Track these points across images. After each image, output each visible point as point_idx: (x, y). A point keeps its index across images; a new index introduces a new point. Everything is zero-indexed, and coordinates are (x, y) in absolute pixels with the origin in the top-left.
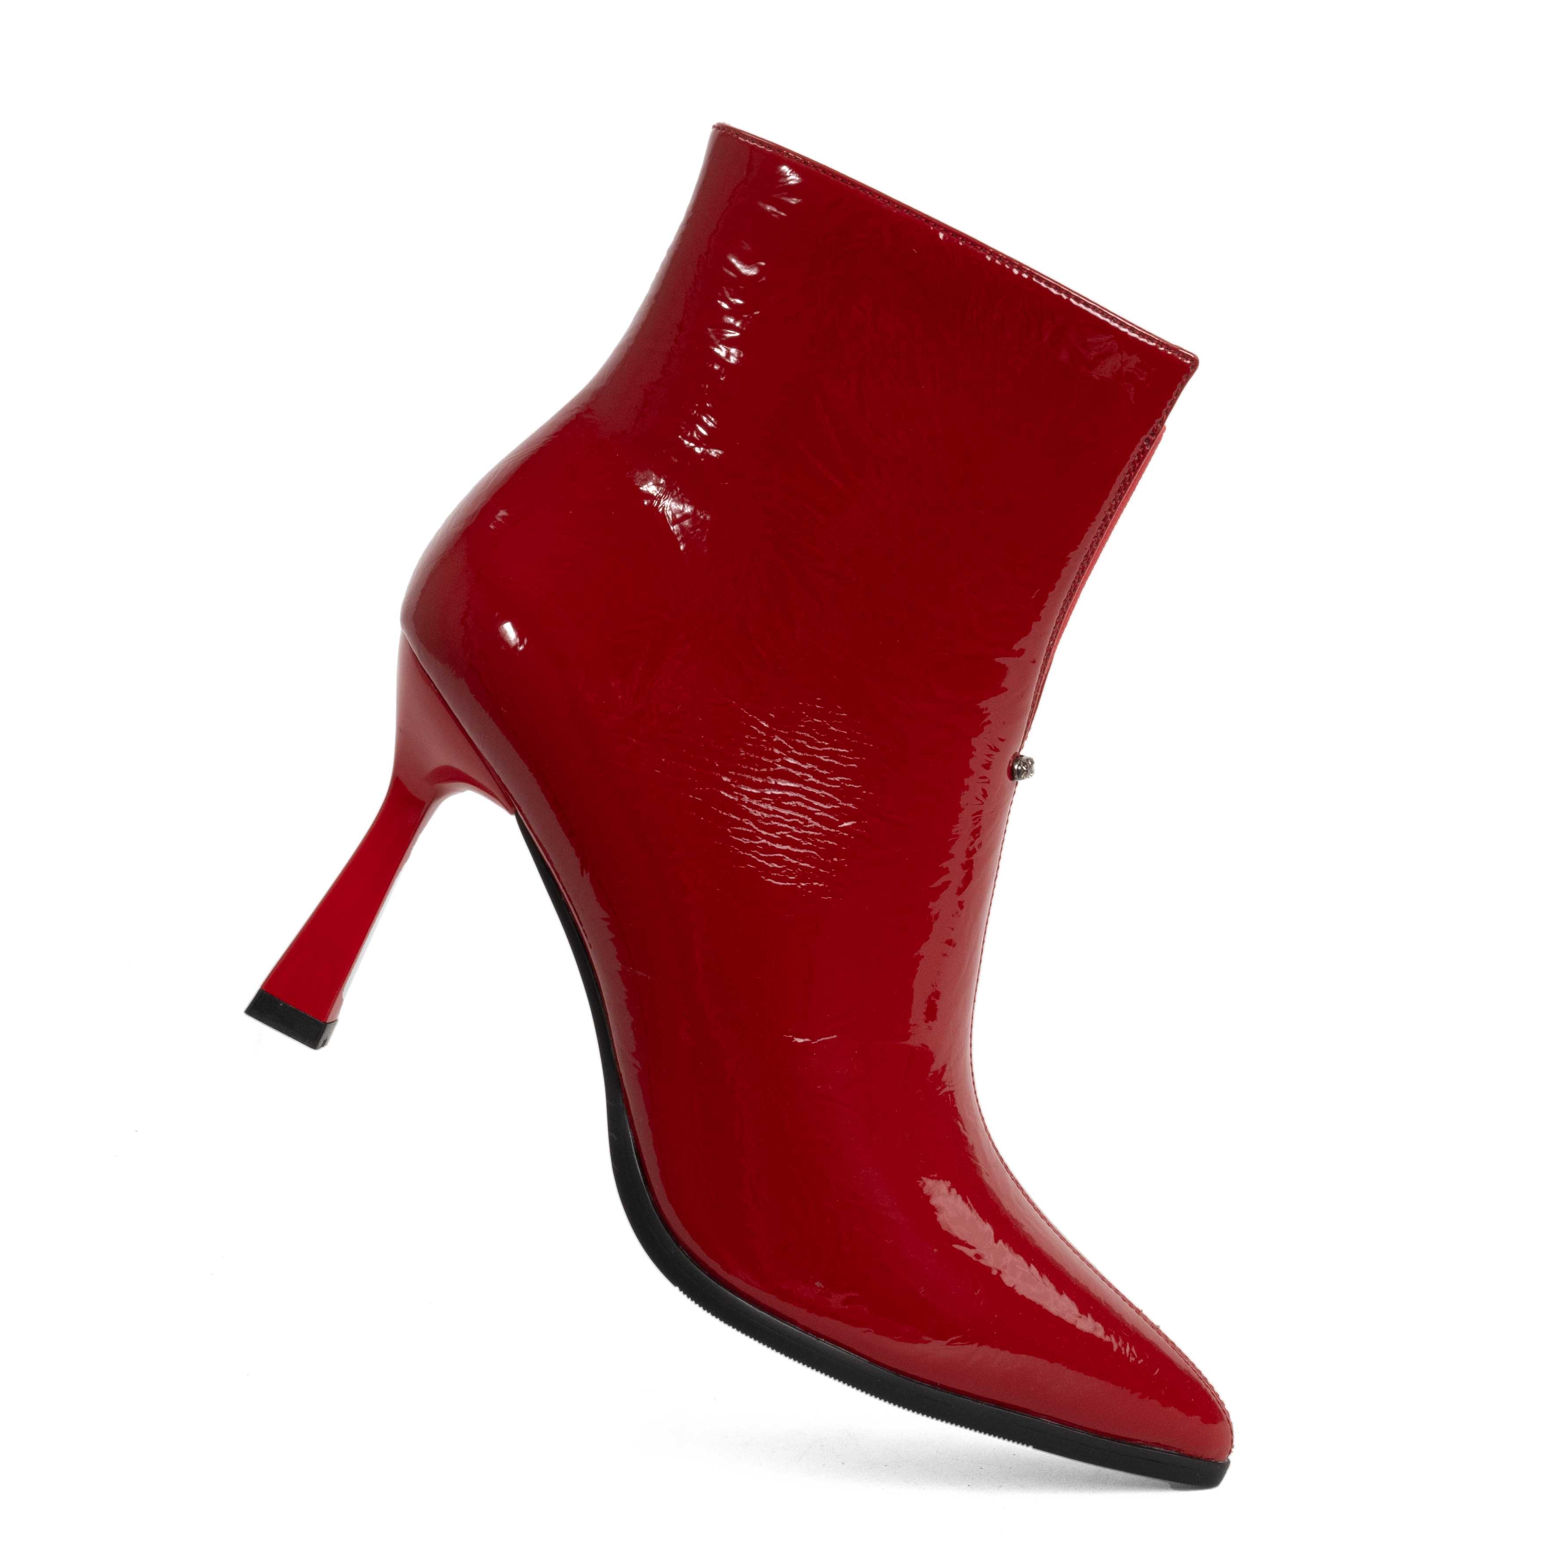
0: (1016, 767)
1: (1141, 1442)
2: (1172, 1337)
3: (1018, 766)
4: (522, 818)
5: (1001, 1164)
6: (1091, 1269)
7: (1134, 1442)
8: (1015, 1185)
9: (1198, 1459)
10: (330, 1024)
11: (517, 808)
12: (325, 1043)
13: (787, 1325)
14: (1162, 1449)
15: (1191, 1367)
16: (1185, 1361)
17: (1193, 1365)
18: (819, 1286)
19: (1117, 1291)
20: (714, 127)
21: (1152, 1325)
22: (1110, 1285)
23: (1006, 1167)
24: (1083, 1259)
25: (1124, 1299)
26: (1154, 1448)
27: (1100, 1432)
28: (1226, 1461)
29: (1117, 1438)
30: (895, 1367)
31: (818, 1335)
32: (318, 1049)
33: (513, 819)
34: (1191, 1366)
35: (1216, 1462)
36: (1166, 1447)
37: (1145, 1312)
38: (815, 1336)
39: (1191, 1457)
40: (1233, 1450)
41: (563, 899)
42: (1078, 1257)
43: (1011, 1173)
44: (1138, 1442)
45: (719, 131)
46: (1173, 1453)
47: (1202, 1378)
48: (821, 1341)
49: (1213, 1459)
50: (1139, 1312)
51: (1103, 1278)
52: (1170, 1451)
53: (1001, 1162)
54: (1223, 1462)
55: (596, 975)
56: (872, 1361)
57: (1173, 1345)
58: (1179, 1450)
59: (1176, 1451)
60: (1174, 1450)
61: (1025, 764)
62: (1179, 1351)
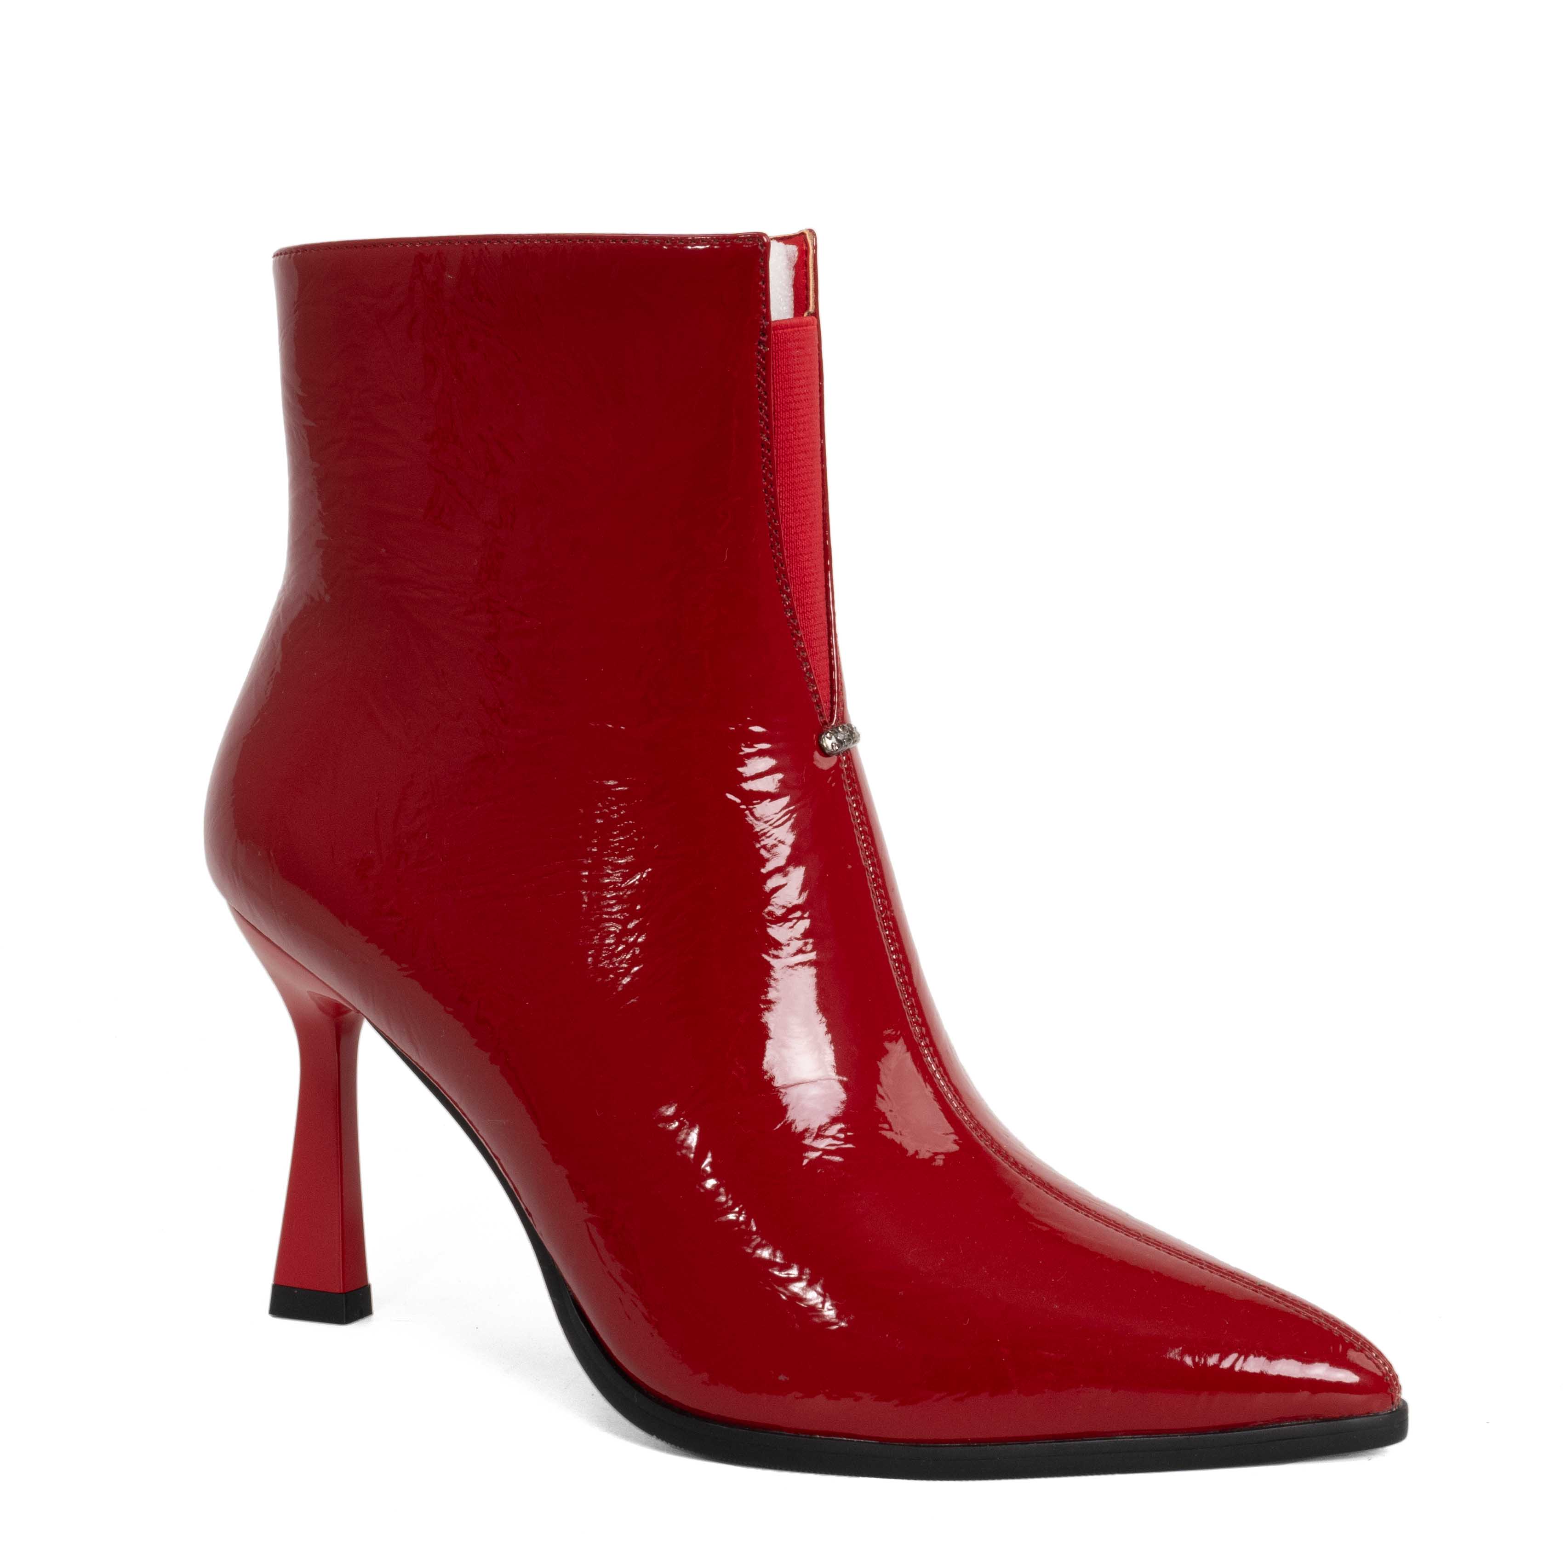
10: (357, 1292)
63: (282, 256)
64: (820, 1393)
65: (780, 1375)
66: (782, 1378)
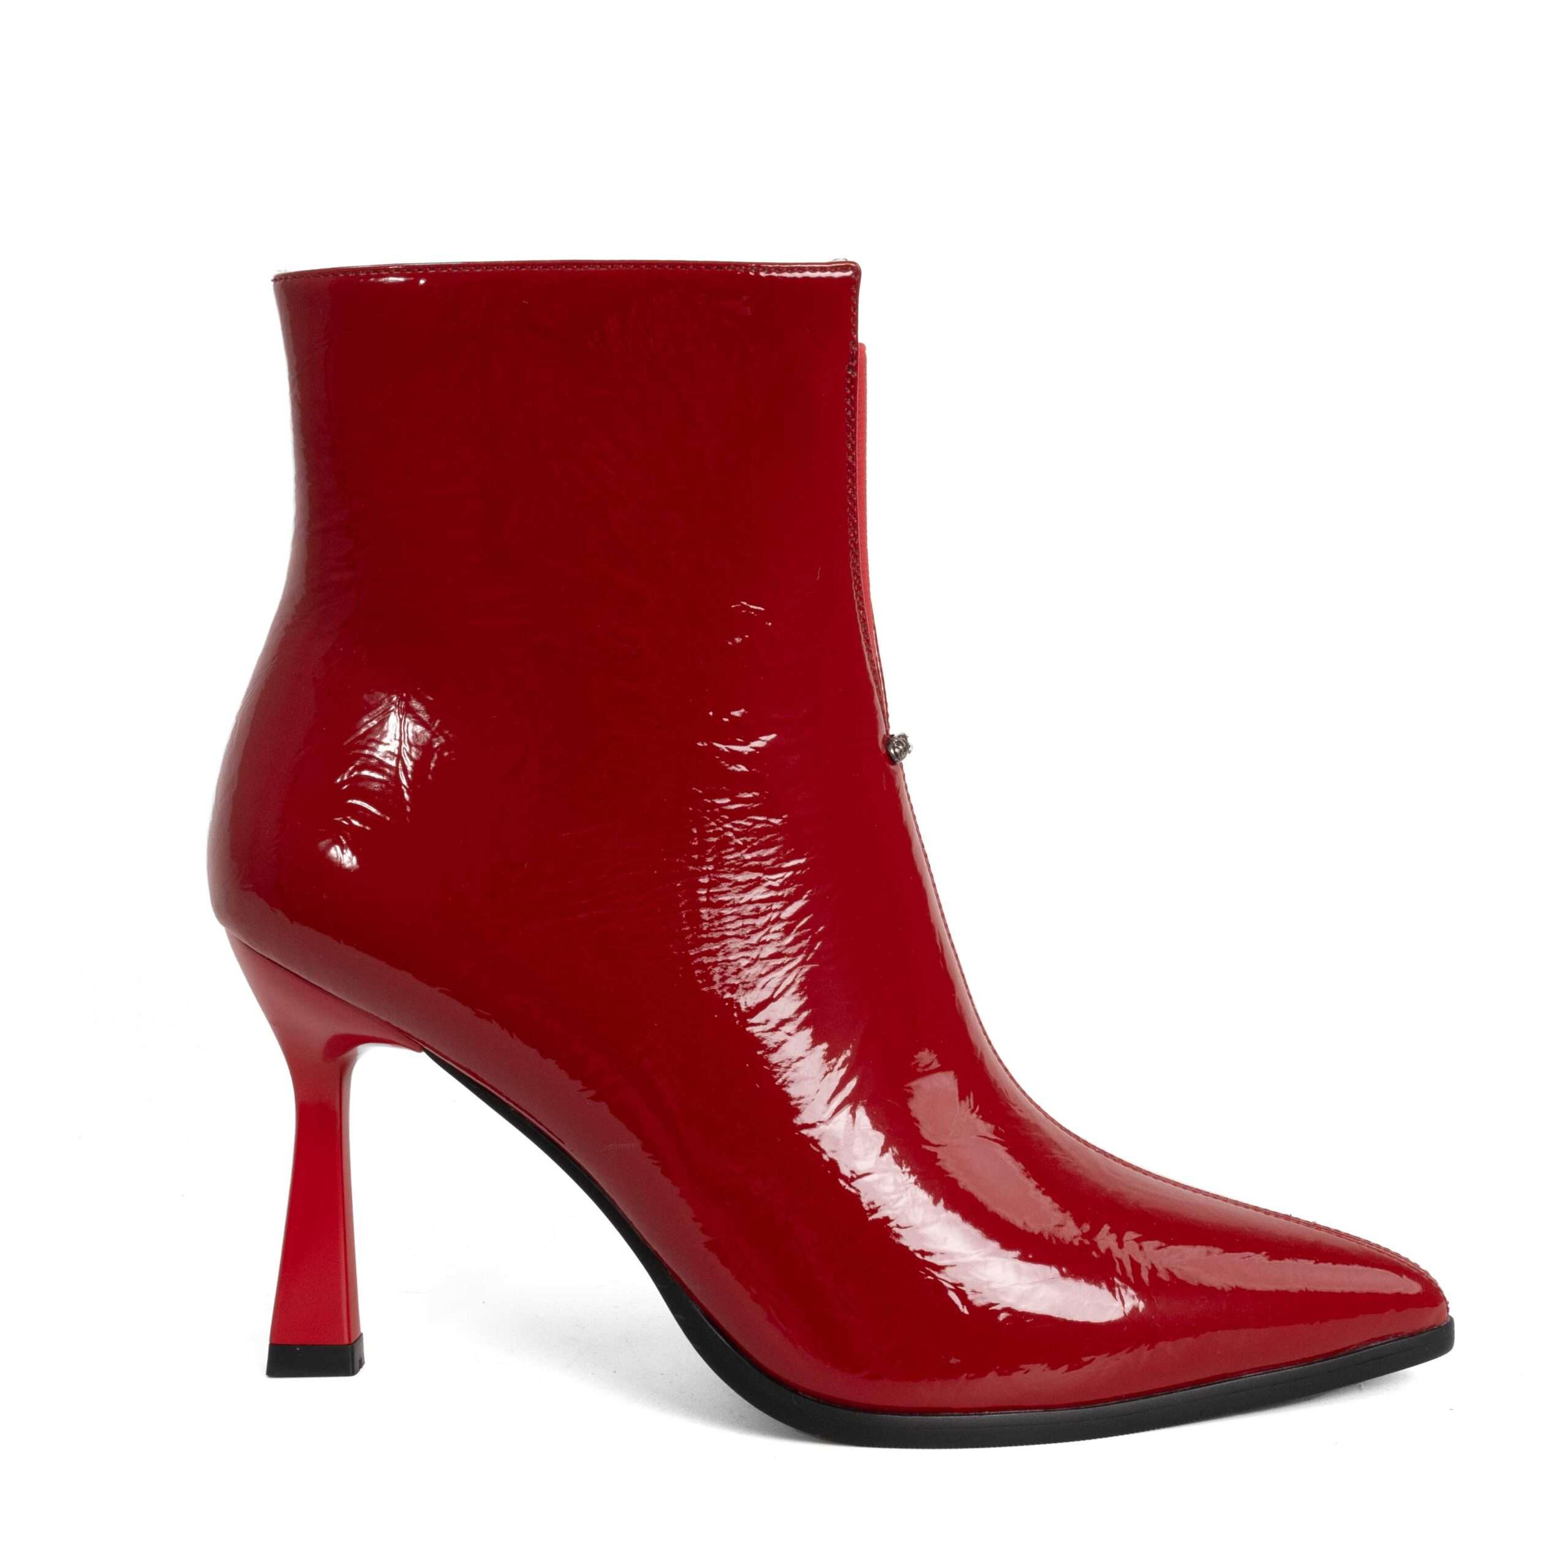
0: (892, 751)
1: (1355, 1347)
2: (1333, 1225)
3: (894, 750)
4: (431, 1051)
5: (1079, 1142)
6: (1219, 1201)
7: (1347, 1350)
8: (1102, 1156)
9: (1420, 1333)
10: (357, 1342)
11: (421, 1044)
12: (361, 1363)
13: (944, 1417)
14: (1379, 1343)
15: (1367, 1246)
16: (1358, 1243)
17: (1369, 1242)
18: (954, 1362)
19: (1256, 1209)
20: (272, 280)
21: (1308, 1224)
22: (1247, 1206)
23: (1086, 1143)
24: (1207, 1194)
25: (1267, 1212)
26: (1370, 1346)
27: (1309, 1358)
28: (1449, 1320)
29: (1327, 1356)
30: (1072, 1401)
31: (980, 1410)
32: (356, 1373)
33: (423, 1055)
34: (1367, 1244)
35: (1440, 1327)
36: (1382, 1338)
37: (1294, 1215)
38: (977, 1413)
39: (1412, 1335)
40: (1449, 1306)
41: (513, 1109)
42: (1201, 1195)
43: (1093, 1146)
44: (1352, 1348)
45: (277, 283)
46: (1392, 1341)
47: (1383, 1251)
48: (985, 1414)
49: (1434, 1325)
50: (1288, 1218)
51: (1236, 1203)
52: (1387, 1340)
53: (1077, 1141)
54: (1446, 1323)
55: (584, 1168)
56: (1047, 1408)
57: (1338, 1233)
58: (1396, 1335)
59: (1395, 1337)
60: (1391, 1337)
61: (899, 743)
62: (1348, 1236)
63: (282, 281)
64: (991, 1371)
65: (951, 1358)
66: (953, 1361)
